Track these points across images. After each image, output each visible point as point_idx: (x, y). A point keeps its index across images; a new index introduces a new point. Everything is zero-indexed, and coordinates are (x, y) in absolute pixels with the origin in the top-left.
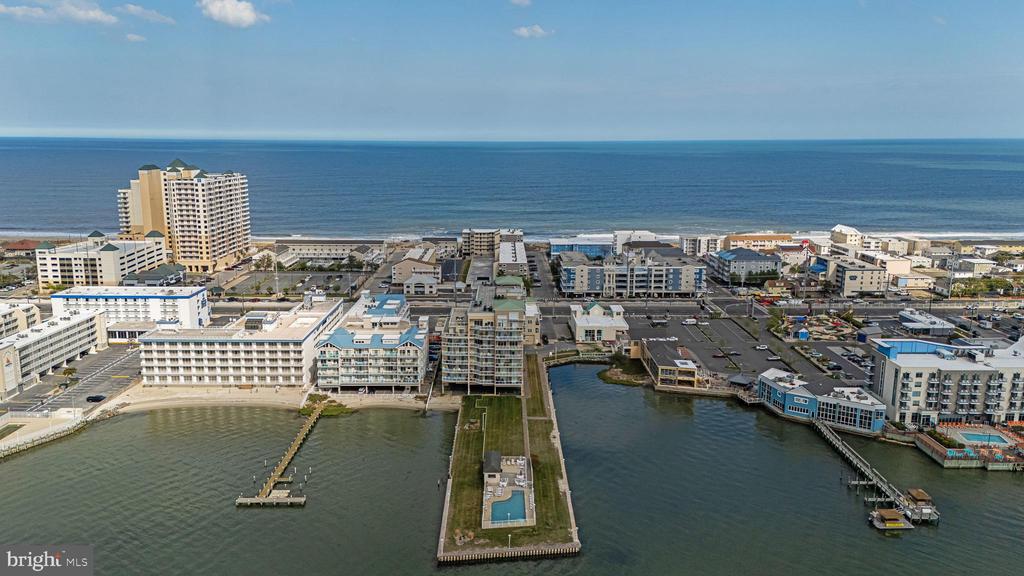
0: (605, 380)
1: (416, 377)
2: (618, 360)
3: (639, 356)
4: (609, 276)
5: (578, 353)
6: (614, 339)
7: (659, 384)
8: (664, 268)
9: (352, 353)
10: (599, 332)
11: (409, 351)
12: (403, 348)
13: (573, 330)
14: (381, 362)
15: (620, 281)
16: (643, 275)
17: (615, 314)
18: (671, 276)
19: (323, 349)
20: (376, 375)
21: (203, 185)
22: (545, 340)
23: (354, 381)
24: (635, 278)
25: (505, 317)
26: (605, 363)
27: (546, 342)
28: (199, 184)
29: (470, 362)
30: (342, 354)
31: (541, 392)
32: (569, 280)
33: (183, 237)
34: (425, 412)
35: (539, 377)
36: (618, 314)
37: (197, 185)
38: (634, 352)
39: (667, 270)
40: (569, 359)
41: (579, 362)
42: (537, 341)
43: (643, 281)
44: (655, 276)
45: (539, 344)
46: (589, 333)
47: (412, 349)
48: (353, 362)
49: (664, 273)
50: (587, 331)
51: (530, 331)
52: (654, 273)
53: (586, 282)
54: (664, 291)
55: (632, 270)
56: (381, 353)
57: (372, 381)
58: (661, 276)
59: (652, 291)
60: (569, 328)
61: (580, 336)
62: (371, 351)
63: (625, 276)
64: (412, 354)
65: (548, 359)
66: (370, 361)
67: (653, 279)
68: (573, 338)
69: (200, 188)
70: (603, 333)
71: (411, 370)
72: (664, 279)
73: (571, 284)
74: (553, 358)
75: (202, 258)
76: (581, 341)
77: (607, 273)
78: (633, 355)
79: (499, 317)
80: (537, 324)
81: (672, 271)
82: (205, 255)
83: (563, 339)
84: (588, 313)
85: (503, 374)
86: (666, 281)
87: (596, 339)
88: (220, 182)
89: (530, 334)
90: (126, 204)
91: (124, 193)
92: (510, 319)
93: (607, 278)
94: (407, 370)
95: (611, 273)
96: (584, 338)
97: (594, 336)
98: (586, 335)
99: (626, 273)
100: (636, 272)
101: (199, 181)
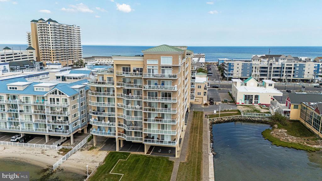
1: (67, 128)
2: (278, 120)
3: (298, 118)
4: (256, 68)
5: (239, 113)
6: (269, 103)
8: (293, 64)
10: (257, 97)
11: (58, 100)
12: (52, 96)
13: (234, 96)
14: (33, 110)
15: (262, 71)
16: (278, 68)
17: (267, 85)
18: (297, 69)
20: (28, 123)
21: (51, 25)
22: (211, 101)
24: (272, 70)
25: (156, 62)
26: (265, 122)
27: (212, 103)
28: (49, 25)
32: (230, 69)
33: (44, 50)
35: (201, 134)
36: (270, 85)
37: (48, 25)
38: (294, 113)
39: (295, 65)
40: (232, 117)
41: (240, 120)
42: (205, 102)
43: (277, 72)
44: (286, 68)
45: (206, 104)
46: (248, 97)
47: (61, 98)
49: (293, 67)
50: (245, 96)
51: (199, 94)
52: (285, 66)
53: (240, 71)
54: (292, 78)
55: (271, 64)
56: (32, 100)
58: (291, 68)
59: (284, 78)
60: (231, 95)
61: (240, 99)
62: (22, 98)
63: (267, 68)
64: (61, 103)
65: (212, 116)
66: (19, 108)
67: (285, 70)
68: (233, 101)
69: (49, 26)
70: (260, 98)
71: (62, 119)
72: (293, 70)
73: (231, 72)
74: (217, 116)
75: (51, 60)
76: (240, 104)
77: (254, 66)
78: (292, 117)
79: (149, 62)
80: (205, 89)
81: (298, 65)
82: (52, 59)
83: (226, 101)
84: (246, 85)
85: (154, 130)
86: (294, 72)
87: (253, 102)
88: (63, 26)
89: (199, 96)
90: (29, 38)
91: (29, 34)
92: (163, 64)
93: (254, 69)
94: (57, 119)
95: (257, 66)
96: (243, 102)
97: (252, 100)
98: (245, 99)
99: (267, 66)
100: (273, 66)
101: (49, 23)
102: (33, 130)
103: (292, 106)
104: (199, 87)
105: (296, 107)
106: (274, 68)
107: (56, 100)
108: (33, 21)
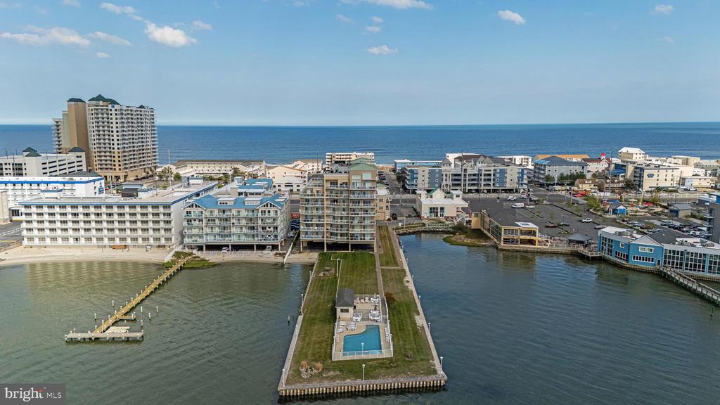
0: (451, 243)
1: (276, 236)
2: (460, 229)
3: (479, 227)
4: (446, 175)
5: (424, 225)
6: (455, 215)
7: (502, 244)
8: (492, 169)
9: (216, 213)
10: (442, 209)
11: (269, 212)
13: (418, 210)
14: (244, 222)
15: (455, 180)
16: (474, 175)
17: (455, 196)
18: (498, 175)
19: (189, 209)
20: (238, 234)
21: (116, 110)
22: (394, 217)
23: (218, 241)
24: (468, 178)
25: (359, 178)
26: (449, 232)
27: (395, 218)
28: (113, 109)
29: (326, 220)
30: (207, 214)
31: (392, 250)
32: (413, 179)
33: (100, 152)
34: (283, 265)
35: (390, 240)
36: (458, 196)
37: (111, 110)
38: (475, 222)
39: (495, 170)
40: (416, 229)
41: (425, 232)
42: (387, 217)
43: (474, 180)
44: (485, 175)
45: (389, 220)
46: (433, 210)
47: (272, 209)
48: (217, 222)
49: (492, 173)
50: (431, 209)
51: (381, 208)
52: (483, 172)
53: (427, 181)
54: (492, 188)
55: (465, 170)
56: (243, 213)
57: (235, 240)
58: (490, 175)
59: (482, 188)
60: (415, 210)
61: (425, 213)
62: (234, 212)
63: (460, 175)
64: (272, 215)
65: (398, 228)
66: (232, 221)
67: (483, 177)
68: (418, 216)
69: (113, 112)
70: (445, 210)
71: (272, 229)
72: (492, 177)
73: (415, 183)
74: (403, 228)
75: (115, 169)
76: (426, 217)
77: (444, 173)
78: (473, 226)
79: (353, 177)
80: (387, 202)
81: (498, 171)
82: (117, 167)
83: (410, 216)
84: (431, 197)
86: (494, 180)
87: (439, 215)
88: (131, 111)
89: (381, 211)
90: (58, 130)
91: (57, 122)
92: (364, 178)
93: (444, 177)
94: (268, 229)
95: (448, 173)
96: (428, 215)
97: (437, 213)
98: (431, 212)
99: (460, 173)
100: (468, 173)
101: (113, 107)
102: (244, 240)
103: (473, 215)
104: (381, 200)
105: (476, 215)
106: (470, 175)
107: (267, 212)
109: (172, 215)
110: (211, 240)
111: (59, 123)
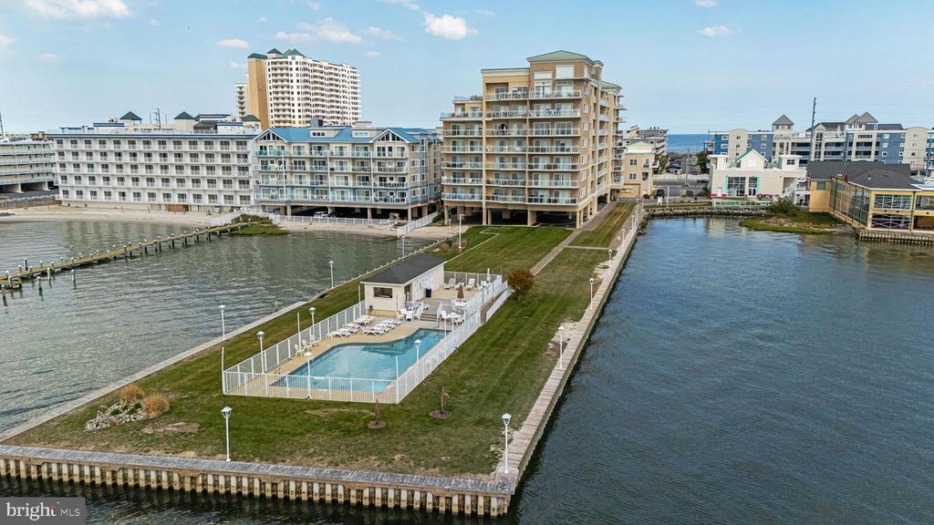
0: (755, 228)
2: (782, 211)
3: (826, 208)
4: (782, 145)
5: (709, 204)
7: (869, 227)
9: (306, 151)
10: (754, 180)
11: (390, 149)
12: (382, 144)
14: (349, 167)
15: (798, 154)
16: (838, 144)
17: (784, 163)
18: (886, 145)
19: (263, 143)
20: (340, 191)
21: (297, 63)
23: (308, 199)
24: (823, 149)
28: (294, 62)
29: (484, 165)
30: (291, 151)
32: (718, 150)
36: (791, 162)
37: (291, 63)
38: (817, 199)
39: (880, 136)
40: (692, 209)
41: (710, 215)
42: (644, 193)
43: (836, 152)
44: (858, 144)
45: (646, 196)
46: (735, 182)
47: (396, 145)
48: (308, 166)
49: (874, 140)
50: (730, 180)
51: (633, 176)
52: (856, 140)
56: (348, 152)
57: (334, 199)
58: (869, 144)
61: (719, 187)
62: (334, 148)
63: (807, 145)
64: (396, 154)
65: (653, 206)
66: (330, 165)
67: (854, 149)
68: (706, 194)
70: (759, 183)
71: (395, 181)
72: (873, 149)
76: (719, 195)
77: (778, 142)
78: (814, 206)
81: (887, 137)
84: (738, 166)
85: (542, 184)
86: (877, 153)
87: (747, 192)
88: (321, 67)
89: (633, 181)
90: (242, 98)
91: (241, 88)
93: (778, 149)
94: (388, 181)
95: (785, 141)
96: (725, 191)
97: (742, 186)
98: (729, 186)
99: (808, 141)
100: (826, 139)
101: (293, 58)
103: (813, 184)
104: (633, 163)
105: (821, 186)
106: (827, 145)
107: (387, 149)
108: (253, 56)
109: (250, 157)
110: (300, 197)
111: (243, 90)
